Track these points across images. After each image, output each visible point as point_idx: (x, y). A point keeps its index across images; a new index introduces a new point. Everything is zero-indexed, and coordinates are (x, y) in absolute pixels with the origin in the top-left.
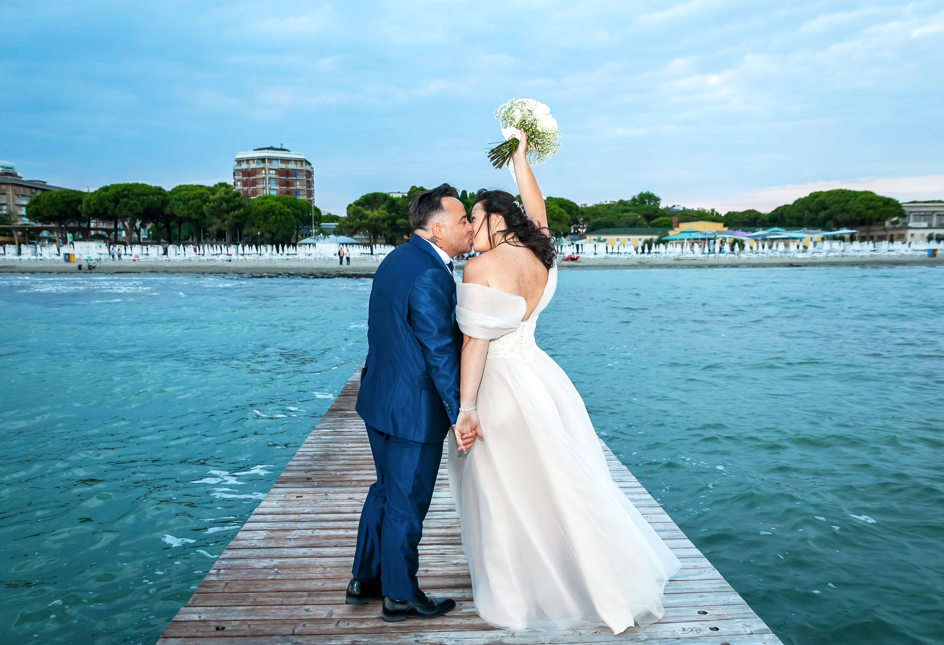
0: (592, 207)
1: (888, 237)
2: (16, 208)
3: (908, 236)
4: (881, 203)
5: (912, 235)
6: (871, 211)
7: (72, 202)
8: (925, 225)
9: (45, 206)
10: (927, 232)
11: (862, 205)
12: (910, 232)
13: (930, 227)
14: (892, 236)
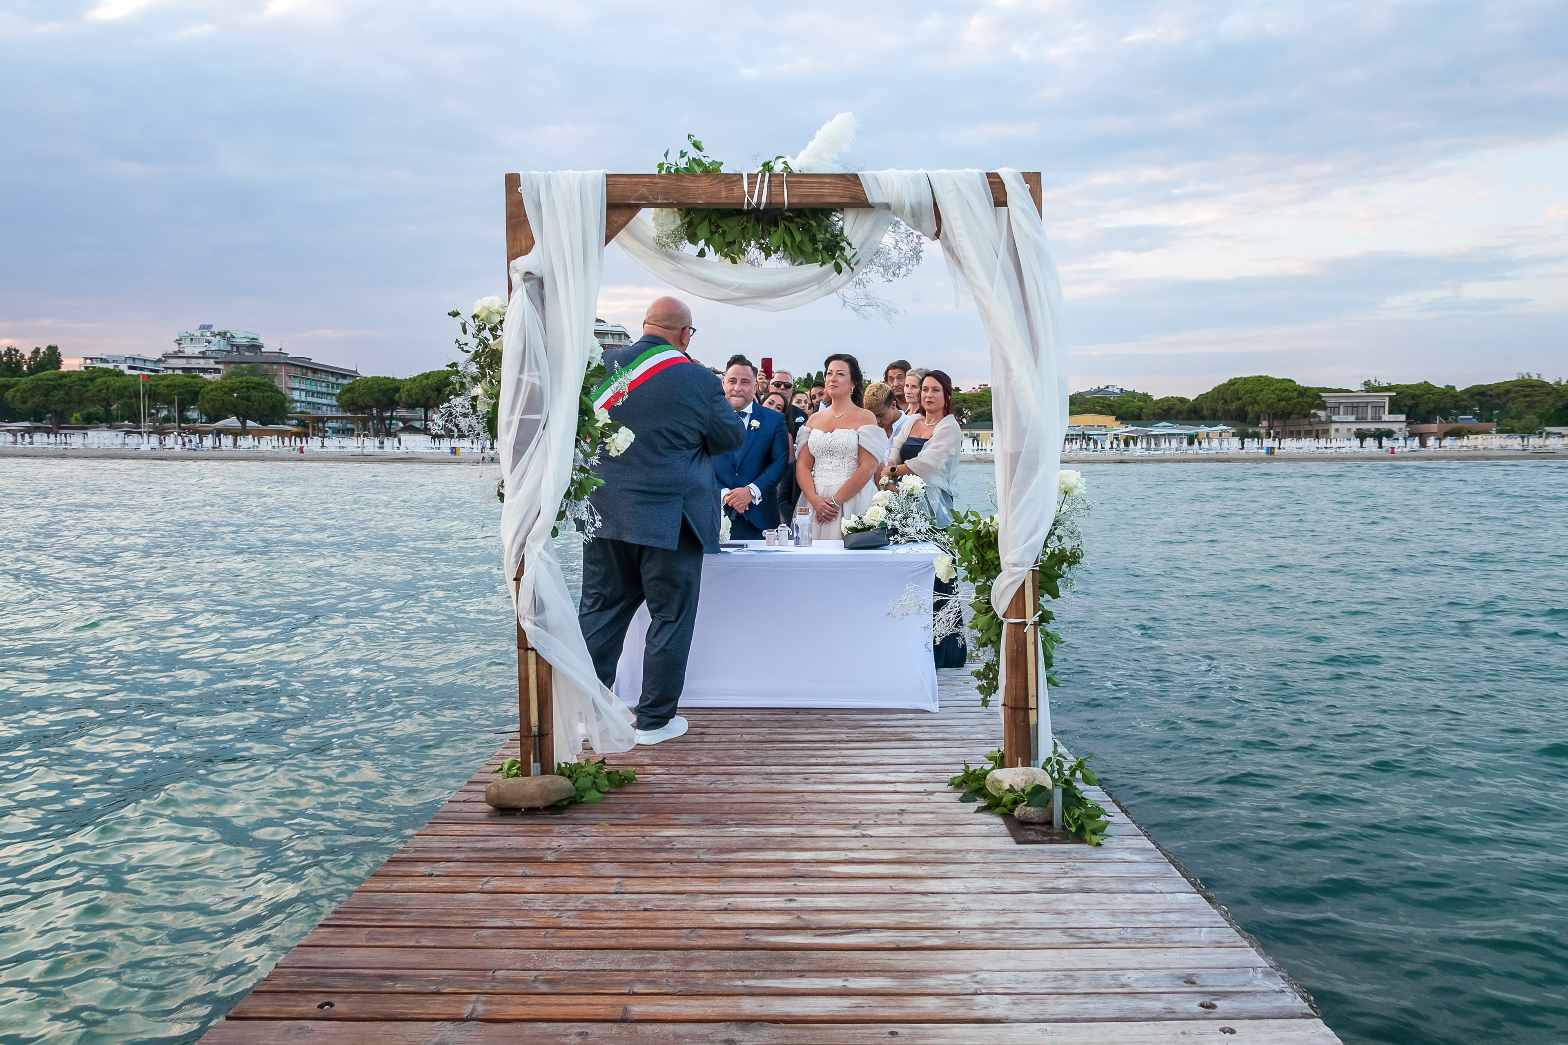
0: (971, 394)
1: (1314, 433)
2: (288, 392)
3: (1332, 432)
4: (1295, 394)
5: (1337, 430)
6: (1283, 403)
7: (388, 390)
8: (1352, 418)
9: (361, 395)
10: (1354, 427)
11: (1274, 396)
12: (1334, 426)
13: (1358, 420)
14: (1317, 431)
